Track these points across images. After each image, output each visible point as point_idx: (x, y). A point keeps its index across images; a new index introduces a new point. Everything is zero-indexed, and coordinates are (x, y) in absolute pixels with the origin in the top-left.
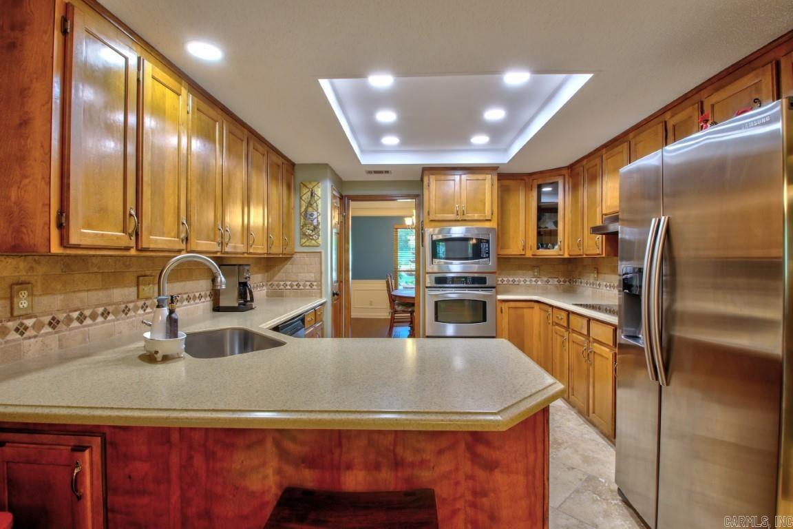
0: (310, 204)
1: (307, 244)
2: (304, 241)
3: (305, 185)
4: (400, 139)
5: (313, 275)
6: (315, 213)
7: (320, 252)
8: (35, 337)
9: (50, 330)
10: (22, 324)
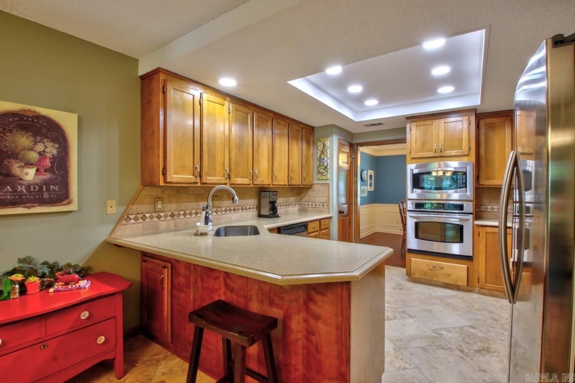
0: (322, 152)
1: (321, 178)
2: (319, 176)
3: (320, 141)
4: (379, 101)
5: (324, 199)
6: (326, 158)
7: (329, 184)
8: (164, 221)
9: (171, 218)
10: (159, 215)
